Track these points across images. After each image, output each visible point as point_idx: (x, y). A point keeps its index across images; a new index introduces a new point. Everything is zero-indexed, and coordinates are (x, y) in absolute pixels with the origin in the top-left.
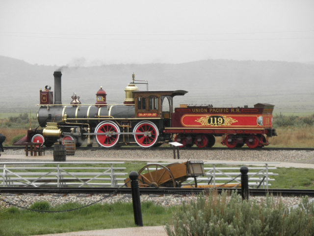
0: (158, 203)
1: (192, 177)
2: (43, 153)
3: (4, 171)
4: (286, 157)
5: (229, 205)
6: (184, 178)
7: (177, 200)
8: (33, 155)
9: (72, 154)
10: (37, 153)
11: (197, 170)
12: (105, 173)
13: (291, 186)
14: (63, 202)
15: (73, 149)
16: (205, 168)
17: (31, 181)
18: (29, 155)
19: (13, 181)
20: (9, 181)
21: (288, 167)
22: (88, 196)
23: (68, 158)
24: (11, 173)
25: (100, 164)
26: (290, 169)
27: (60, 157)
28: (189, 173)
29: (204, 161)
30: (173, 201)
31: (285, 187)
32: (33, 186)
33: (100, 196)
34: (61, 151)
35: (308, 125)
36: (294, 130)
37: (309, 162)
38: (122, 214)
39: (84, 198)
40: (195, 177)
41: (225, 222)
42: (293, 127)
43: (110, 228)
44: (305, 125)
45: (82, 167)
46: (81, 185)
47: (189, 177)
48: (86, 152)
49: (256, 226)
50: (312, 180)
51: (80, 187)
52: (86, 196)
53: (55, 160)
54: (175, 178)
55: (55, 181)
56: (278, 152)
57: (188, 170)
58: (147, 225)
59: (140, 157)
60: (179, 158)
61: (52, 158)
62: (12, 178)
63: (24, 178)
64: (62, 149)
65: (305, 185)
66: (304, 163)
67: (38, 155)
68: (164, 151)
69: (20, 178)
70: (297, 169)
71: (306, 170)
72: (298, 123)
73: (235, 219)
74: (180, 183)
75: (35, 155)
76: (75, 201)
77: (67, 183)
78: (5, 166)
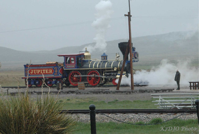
3: (160, 99)
14: (172, 118)
17: (176, 105)
18: (192, 89)
19: (166, 105)
20: (164, 105)
22: (188, 115)
24: (164, 100)
32: (177, 108)
39: (185, 116)
55: (190, 105)
62: (165, 104)
63: (171, 103)
67: (197, 89)
69: (169, 103)
75: (196, 89)
78: (160, 96)
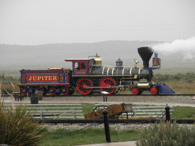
0: (113, 128)
1: (125, 112)
2: (23, 99)
4: (171, 100)
5: (173, 130)
6: (120, 114)
7: (124, 127)
8: (17, 100)
9: (41, 99)
10: (19, 99)
11: (128, 109)
12: (70, 111)
13: (180, 118)
14: (56, 128)
15: (41, 97)
16: (133, 107)
21: (176, 106)
22: (70, 125)
23: (39, 102)
25: (60, 105)
26: (177, 107)
27: (34, 101)
28: (124, 110)
29: (132, 103)
30: (122, 127)
31: (177, 118)
33: (77, 124)
34: (35, 98)
35: (177, 80)
36: (169, 83)
37: (186, 103)
38: (93, 136)
39: (67, 126)
40: (127, 112)
41: (172, 139)
42: (168, 81)
43: (92, 144)
44: (175, 80)
45: (49, 107)
46: (54, 118)
47: (124, 112)
48: (49, 98)
49: (191, 142)
50: (192, 113)
51: (54, 119)
52: (69, 125)
53: (32, 103)
54: (116, 113)
55: (39, 116)
56: (166, 97)
57: (123, 109)
58: (113, 142)
59: (83, 100)
60: (106, 101)
61: (30, 102)
64: (36, 96)
65: (189, 117)
66: (183, 103)
68: (97, 97)
70: (181, 107)
71: (188, 107)
72: (171, 79)
73: (178, 137)
74: (118, 116)
76: (62, 127)
77: (46, 117)
